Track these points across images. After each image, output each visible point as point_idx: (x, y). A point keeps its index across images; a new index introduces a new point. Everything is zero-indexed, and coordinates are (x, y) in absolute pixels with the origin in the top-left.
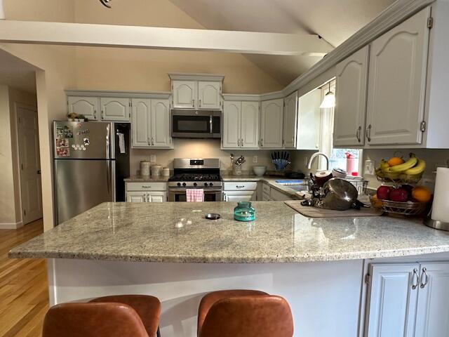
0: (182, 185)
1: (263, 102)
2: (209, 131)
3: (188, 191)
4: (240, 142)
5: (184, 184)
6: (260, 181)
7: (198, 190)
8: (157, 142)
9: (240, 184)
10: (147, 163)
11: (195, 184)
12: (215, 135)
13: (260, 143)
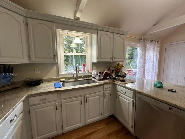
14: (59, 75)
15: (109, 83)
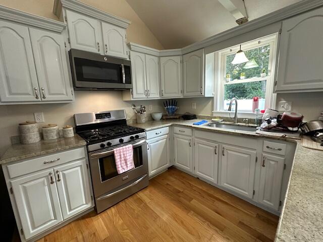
0: (106, 146)
1: (161, 58)
2: (121, 82)
3: (116, 151)
4: (147, 92)
5: (109, 144)
6: (171, 125)
7: (127, 146)
8: (50, 94)
9: (158, 131)
10: (34, 125)
11: (121, 141)
12: (127, 86)
13: (161, 93)
14: (213, 113)
15: (279, 139)
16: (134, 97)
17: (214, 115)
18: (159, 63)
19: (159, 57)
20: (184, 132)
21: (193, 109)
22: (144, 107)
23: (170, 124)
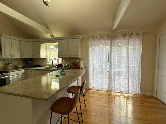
4: (12, 55)
9: (17, 72)
16: (3, 57)
17: (47, 65)
18: (20, 43)
19: (20, 41)
20: (32, 71)
21: (40, 63)
22: (11, 62)
23: (25, 69)
